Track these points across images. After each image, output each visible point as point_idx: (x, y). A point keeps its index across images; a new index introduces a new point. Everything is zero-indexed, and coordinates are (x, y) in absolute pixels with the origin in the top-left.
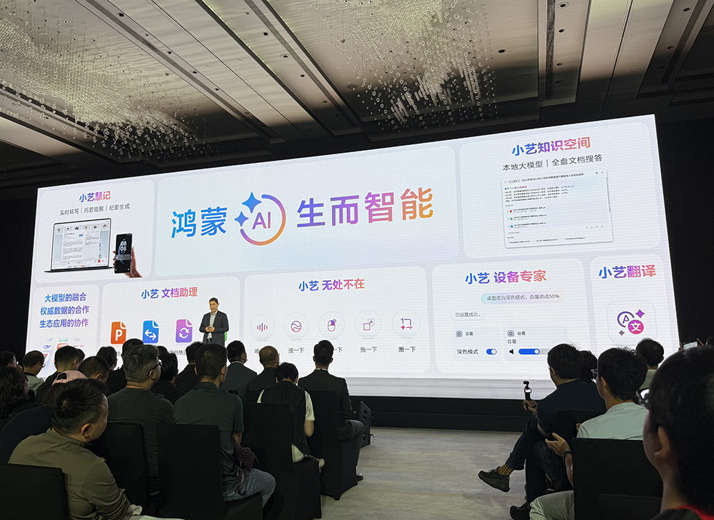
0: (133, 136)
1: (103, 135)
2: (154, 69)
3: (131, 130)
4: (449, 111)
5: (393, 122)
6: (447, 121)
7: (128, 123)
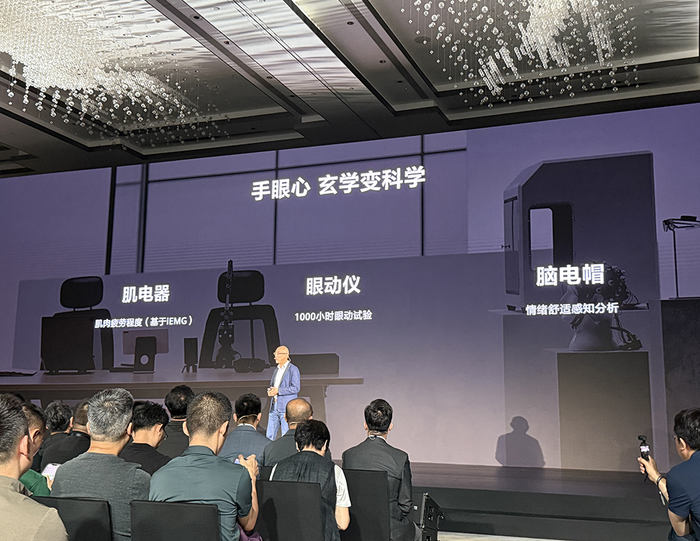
0: (107, 109)
1: (66, 106)
2: (139, 12)
3: (104, 99)
4: (565, 76)
5: (481, 91)
6: (562, 90)
7: (101, 89)
